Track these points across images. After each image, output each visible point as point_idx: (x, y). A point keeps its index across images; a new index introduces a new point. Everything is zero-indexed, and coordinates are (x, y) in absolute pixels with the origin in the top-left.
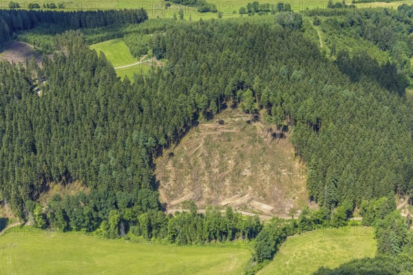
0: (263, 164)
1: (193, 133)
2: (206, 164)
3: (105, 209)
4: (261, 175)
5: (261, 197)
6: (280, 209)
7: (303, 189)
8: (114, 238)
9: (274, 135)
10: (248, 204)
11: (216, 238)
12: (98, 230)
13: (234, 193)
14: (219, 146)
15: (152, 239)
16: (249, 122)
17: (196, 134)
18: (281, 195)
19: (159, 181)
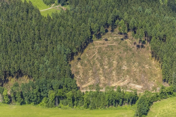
0: (134, 62)
1: (90, 46)
2: (100, 63)
3: (45, 90)
4: (133, 69)
5: (135, 81)
6: (147, 87)
7: (159, 76)
8: (52, 107)
9: (138, 46)
10: (128, 86)
11: (112, 104)
12: (41, 103)
13: (119, 79)
14: (107, 53)
15: (75, 107)
16: (122, 39)
17: (92, 47)
18: (146, 79)
19: (73, 74)
